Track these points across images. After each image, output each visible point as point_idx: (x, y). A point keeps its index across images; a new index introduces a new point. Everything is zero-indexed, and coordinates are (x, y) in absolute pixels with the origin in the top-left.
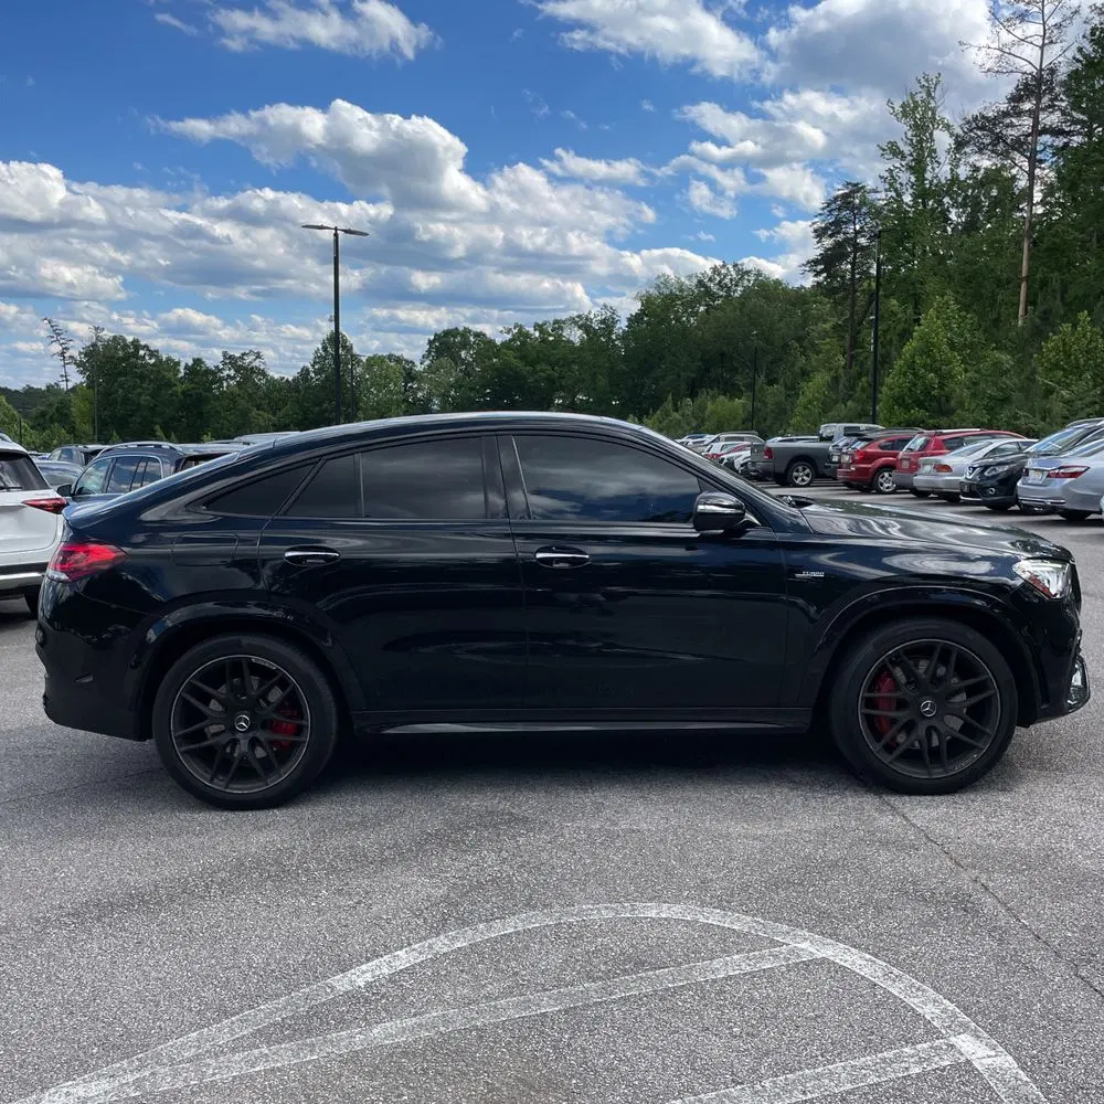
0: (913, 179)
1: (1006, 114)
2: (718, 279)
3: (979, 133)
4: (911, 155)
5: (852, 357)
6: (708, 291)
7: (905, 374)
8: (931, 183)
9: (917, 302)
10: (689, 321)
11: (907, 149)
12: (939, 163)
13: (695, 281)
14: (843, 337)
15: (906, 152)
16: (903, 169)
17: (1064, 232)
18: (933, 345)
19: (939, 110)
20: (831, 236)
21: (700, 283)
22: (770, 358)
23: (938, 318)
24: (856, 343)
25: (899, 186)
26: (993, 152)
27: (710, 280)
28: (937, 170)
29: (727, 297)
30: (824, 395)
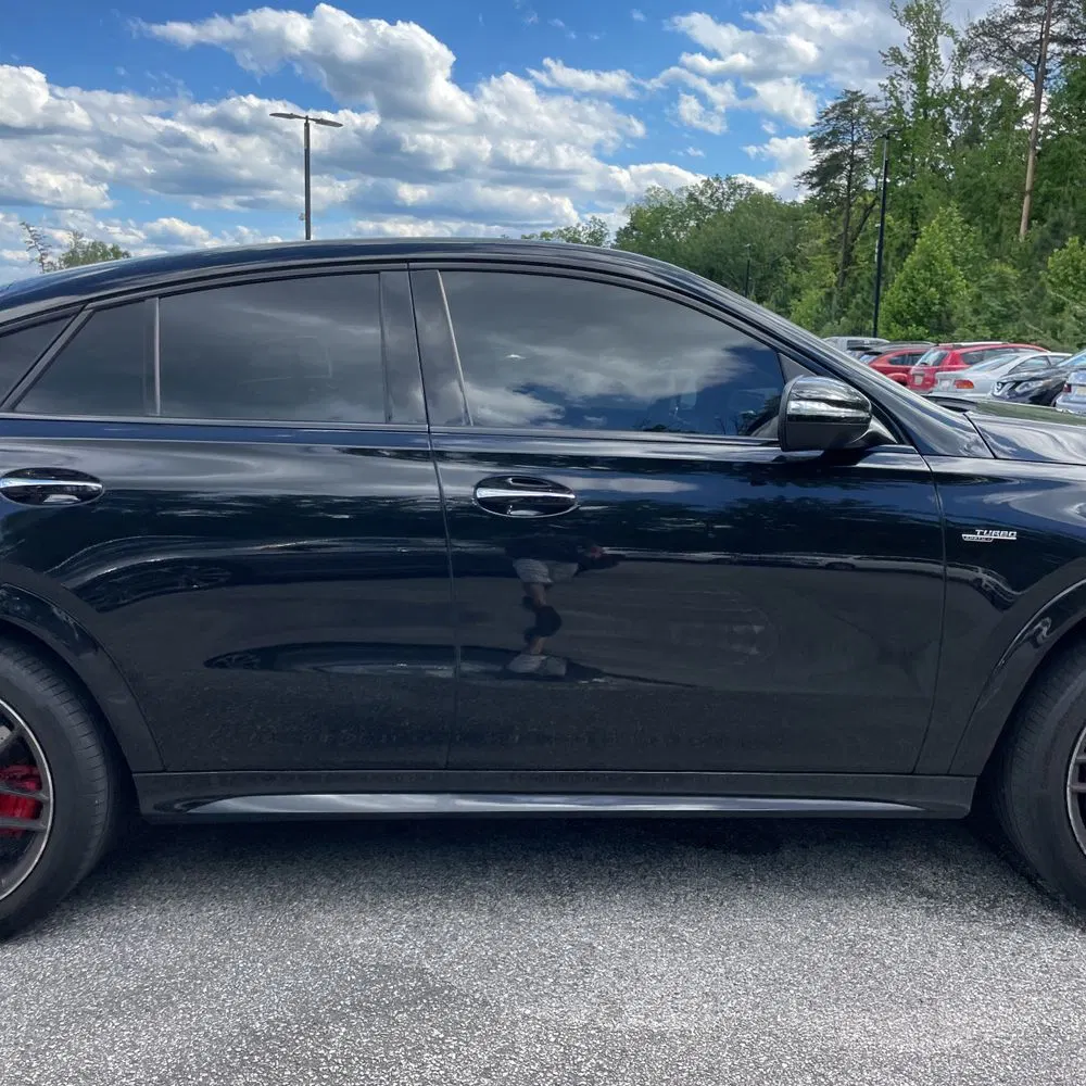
0: (915, 87)
1: (1014, 20)
2: (710, 192)
3: (986, 39)
4: (914, 61)
5: (845, 274)
6: (699, 206)
7: (904, 289)
8: (933, 91)
9: (915, 217)
10: (678, 235)
11: (909, 56)
12: (943, 70)
13: (686, 194)
14: (836, 254)
15: (910, 59)
16: (905, 76)
17: (1070, 144)
18: (935, 258)
19: (944, 14)
20: (828, 147)
21: (691, 197)
22: (759, 275)
23: (940, 231)
24: (849, 260)
25: (899, 95)
26: (999, 59)
27: (702, 193)
28: (940, 78)
29: (719, 211)
30: (818, 311)
